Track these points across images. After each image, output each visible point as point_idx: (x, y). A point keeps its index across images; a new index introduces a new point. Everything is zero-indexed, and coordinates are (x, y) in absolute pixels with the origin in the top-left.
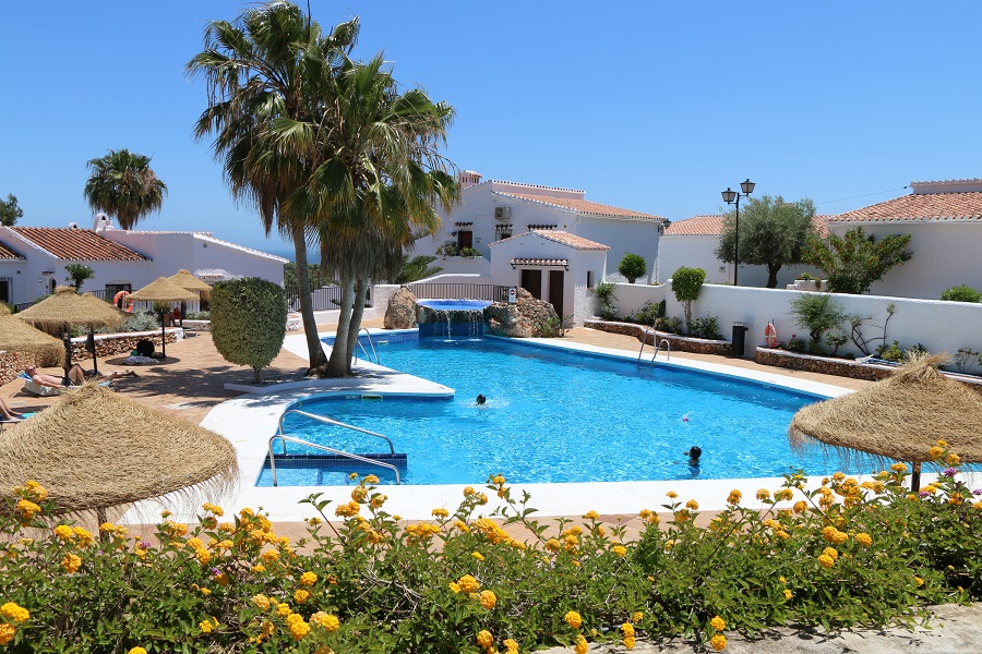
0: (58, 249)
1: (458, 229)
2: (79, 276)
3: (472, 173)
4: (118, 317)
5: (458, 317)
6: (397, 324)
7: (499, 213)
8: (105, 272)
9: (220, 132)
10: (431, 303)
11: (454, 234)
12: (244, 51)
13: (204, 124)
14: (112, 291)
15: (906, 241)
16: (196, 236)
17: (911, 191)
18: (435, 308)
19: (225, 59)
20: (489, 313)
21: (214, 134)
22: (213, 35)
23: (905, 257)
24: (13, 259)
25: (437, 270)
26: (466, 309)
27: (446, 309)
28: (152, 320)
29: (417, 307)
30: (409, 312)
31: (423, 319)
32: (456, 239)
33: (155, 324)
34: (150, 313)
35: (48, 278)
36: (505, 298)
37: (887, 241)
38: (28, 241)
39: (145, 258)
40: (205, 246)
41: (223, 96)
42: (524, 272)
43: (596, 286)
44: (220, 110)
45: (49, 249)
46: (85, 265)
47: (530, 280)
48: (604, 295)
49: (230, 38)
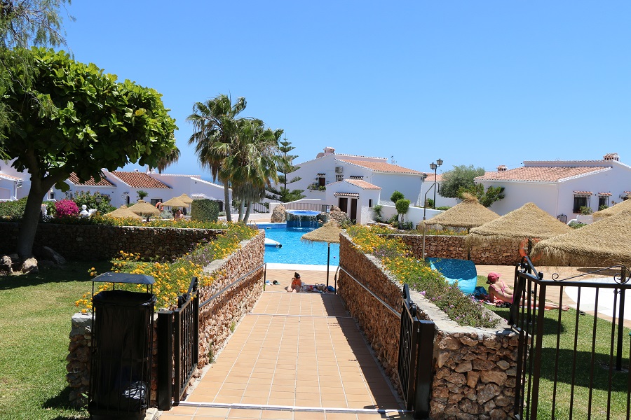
0: (131, 182)
1: (319, 176)
2: (142, 195)
3: (330, 148)
4: (158, 211)
5: (305, 218)
6: (276, 220)
7: (337, 169)
8: (152, 193)
9: (198, 143)
10: (295, 212)
11: (317, 179)
12: (207, 113)
13: (192, 139)
14: (155, 202)
15: (503, 189)
16: (192, 178)
17: (523, 165)
18: (294, 214)
19: (199, 117)
20: (319, 217)
21: (195, 143)
22: (196, 107)
23: (501, 197)
24: (111, 186)
25: (304, 197)
26: (308, 215)
27: (299, 215)
28: (171, 214)
29: (286, 213)
30: (282, 215)
31: (289, 218)
32: (318, 181)
33: (172, 216)
34: (170, 212)
35: (126, 195)
36: (325, 211)
37: (490, 188)
38: (117, 178)
39: (169, 187)
40: (196, 183)
41: (198, 130)
42: (341, 199)
43: (374, 207)
44: (197, 135)
45: (127, 182)
46: (145, 190)
47: (343, 204)
48: (378, 210)
49: (201, 108)
